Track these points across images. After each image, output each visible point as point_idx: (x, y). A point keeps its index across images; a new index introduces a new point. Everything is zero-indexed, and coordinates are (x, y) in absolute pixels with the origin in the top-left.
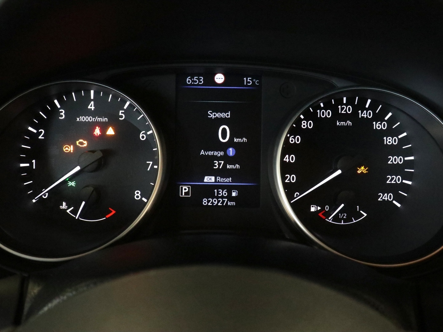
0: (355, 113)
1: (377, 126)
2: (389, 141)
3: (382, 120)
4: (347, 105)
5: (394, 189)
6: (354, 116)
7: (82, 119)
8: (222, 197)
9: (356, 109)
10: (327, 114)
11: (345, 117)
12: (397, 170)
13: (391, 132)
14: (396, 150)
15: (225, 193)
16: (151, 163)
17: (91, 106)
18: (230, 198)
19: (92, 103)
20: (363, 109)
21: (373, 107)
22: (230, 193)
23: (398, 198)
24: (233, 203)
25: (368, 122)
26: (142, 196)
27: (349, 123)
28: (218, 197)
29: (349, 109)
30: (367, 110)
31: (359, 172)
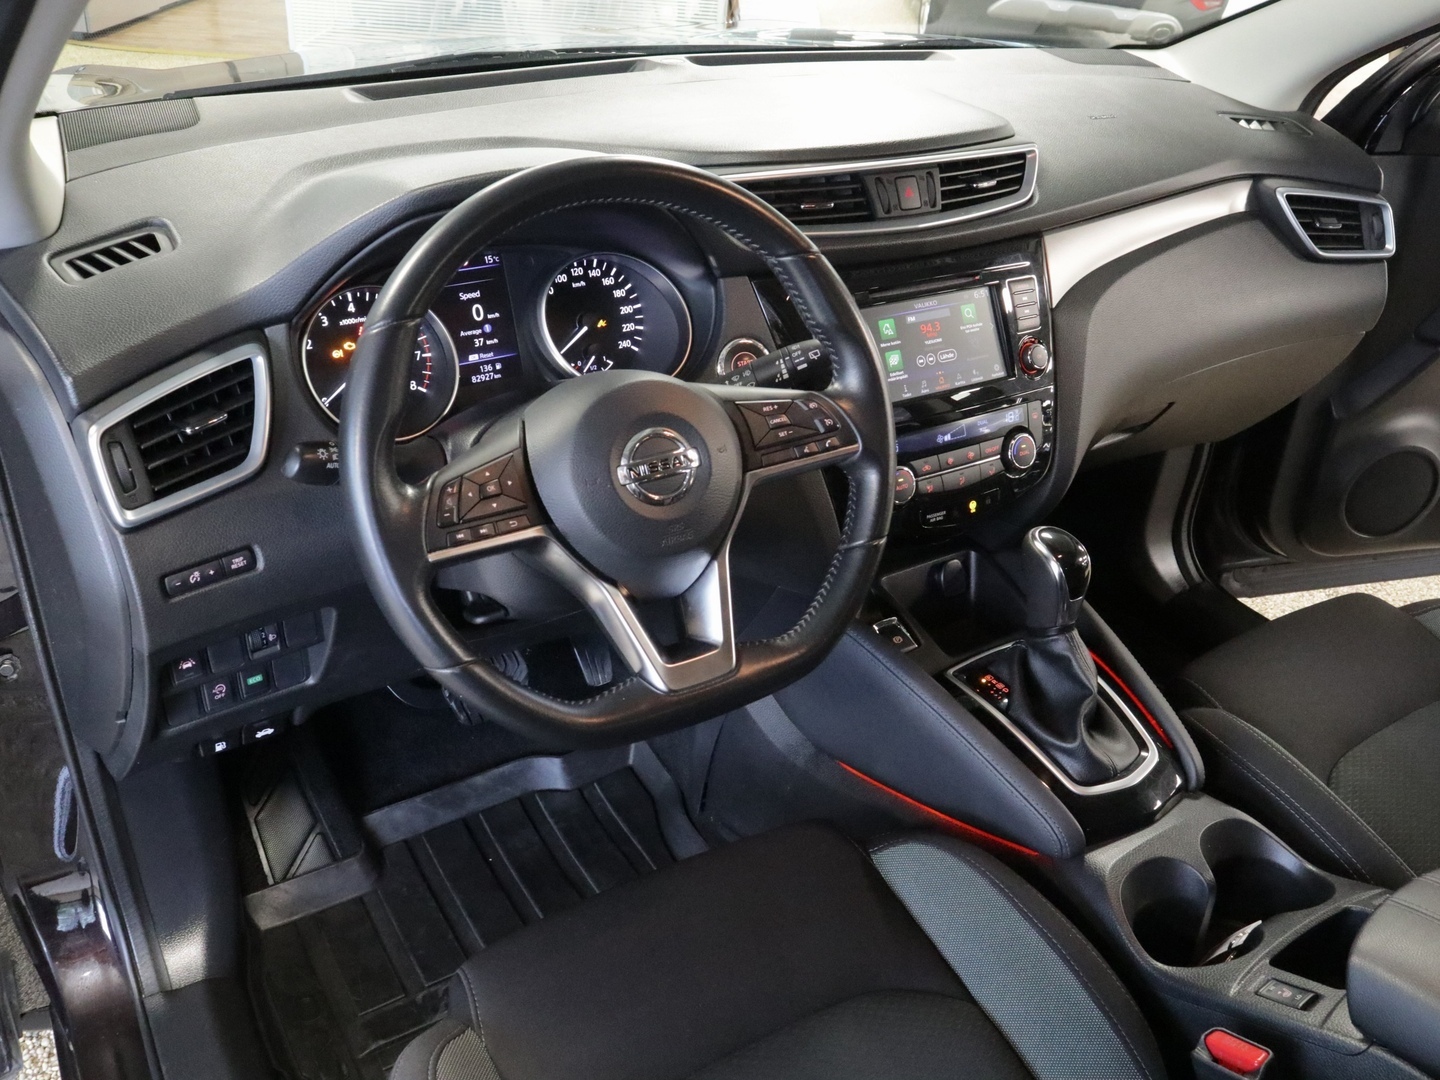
0: (586, 273)
1: (607, 282)
2: (618, 293)
3: (609, 276)
4: (577, 267)
5: (630, 335)
6: (585, 277)
7: (345, 322)
8: (489, 372)
9: (586, 270)
10: (562, 278)
11: (578, 279)
12: (629, 318)
13: (618, 286)
14: (625, 301)
15: (489, 368)
16: (419, 352)
17: (351, 308)
18: (495, 371)
19: (351, 305)
20: (592, 268)
21: (600, 265)
22: (494, 367)
23: (635, 343)
24: (499, 376)
25: (598, 280)
26: (418, 385)
27: (583, 283)
28: (484, 373)
29: (579, 271)
30: (595, 269)
31: (599, 326)
